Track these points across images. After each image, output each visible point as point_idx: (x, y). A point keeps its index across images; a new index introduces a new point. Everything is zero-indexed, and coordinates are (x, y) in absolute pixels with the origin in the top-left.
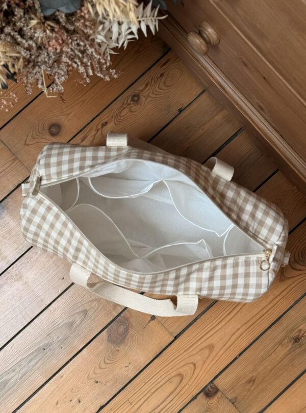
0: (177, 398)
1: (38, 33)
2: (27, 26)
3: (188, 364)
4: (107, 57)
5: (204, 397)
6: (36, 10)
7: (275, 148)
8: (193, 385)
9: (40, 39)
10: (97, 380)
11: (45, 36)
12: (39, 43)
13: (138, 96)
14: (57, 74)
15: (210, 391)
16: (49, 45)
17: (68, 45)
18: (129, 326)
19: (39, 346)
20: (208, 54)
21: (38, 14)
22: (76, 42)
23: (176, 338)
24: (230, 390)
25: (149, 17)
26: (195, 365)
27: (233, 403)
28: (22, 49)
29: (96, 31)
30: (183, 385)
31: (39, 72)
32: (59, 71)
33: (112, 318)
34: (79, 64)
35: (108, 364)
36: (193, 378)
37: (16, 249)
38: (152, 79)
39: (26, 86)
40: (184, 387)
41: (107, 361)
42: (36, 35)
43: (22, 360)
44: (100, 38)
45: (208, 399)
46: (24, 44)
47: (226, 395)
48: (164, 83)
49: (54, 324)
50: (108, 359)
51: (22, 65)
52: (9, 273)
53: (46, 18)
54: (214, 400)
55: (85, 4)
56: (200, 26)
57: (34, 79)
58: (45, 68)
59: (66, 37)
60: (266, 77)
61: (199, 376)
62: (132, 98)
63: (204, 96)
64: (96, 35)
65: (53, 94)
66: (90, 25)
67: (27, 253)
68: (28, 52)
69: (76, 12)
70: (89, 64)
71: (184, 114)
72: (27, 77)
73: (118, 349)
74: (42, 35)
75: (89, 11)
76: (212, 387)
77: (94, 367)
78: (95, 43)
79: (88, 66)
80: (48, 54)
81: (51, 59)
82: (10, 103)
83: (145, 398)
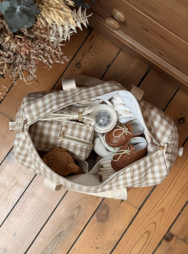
0: (149, 246)
1: (13, 45)
2: (4, 42)
3: (151, 223)
4: (59, 49)
5: (166, 241)
6: (7, 30)
7: (175, 77)
8: (157, 236)
9: (14, 49)
10: (97, 246)
11: (17, 46)
12: (14, 52)
13: (79, 63)
14: (30, 68)
15: (168, 237)
16: (21, 51)
17: (33, 48)
18: (108, 209)
19: (56, 234)
20: (121, 29)
21: (9, 33)
22: (38, 45)
23: (139, 209)
24: (181, 234)
25: (81, 17)
26: (155, 223)
27: (184, 241)
28: (5, 58)
29: (49, 34)
30: (151, 237)
31: (18, 70)
32: (31, 66)
33: (97, 207)
34: (43, 58)
35: (101, 235)
36: (156, 232)
37: (27, 178)
38: (86, 51)
39: (12, 80)
40: (152, 238)
41: (100, 234)
42: (12, 47)
43: (47, 246)
44: (52, 39)
45: (168, 242)
46: (5, 55)
47: (179, 237)
48: (94, 51)
49: (62, 219)
50: (100, 232)
51: (7, 68)
52: (26, 194)
53: (15, 34)
54: (172, 242)
55: (38, 19)
56: (111, 12)
57: (16, 74)
58: (22, 66)
59: (31, 44)
60: (162, 36)
61: (160, 229)
62: (76, 66)
63: (121, 54)
64: (50, 37)
65: (31, 81)
66: (44, 32)
67: (34, 179)
68: (9, 59)
69: (34, 26)
70: (49, 56)
71: (111, 68)
72: (11, 74)
73: (105, 225)
74: (15, 47)
75: (41, 23)
76: (169, 235)
77: (93, 240)
78: (50, 42)
79: (49, 58)
80: (22, 57)
81: (24, 59)
82: (4, 93)
83: (130, 250)
